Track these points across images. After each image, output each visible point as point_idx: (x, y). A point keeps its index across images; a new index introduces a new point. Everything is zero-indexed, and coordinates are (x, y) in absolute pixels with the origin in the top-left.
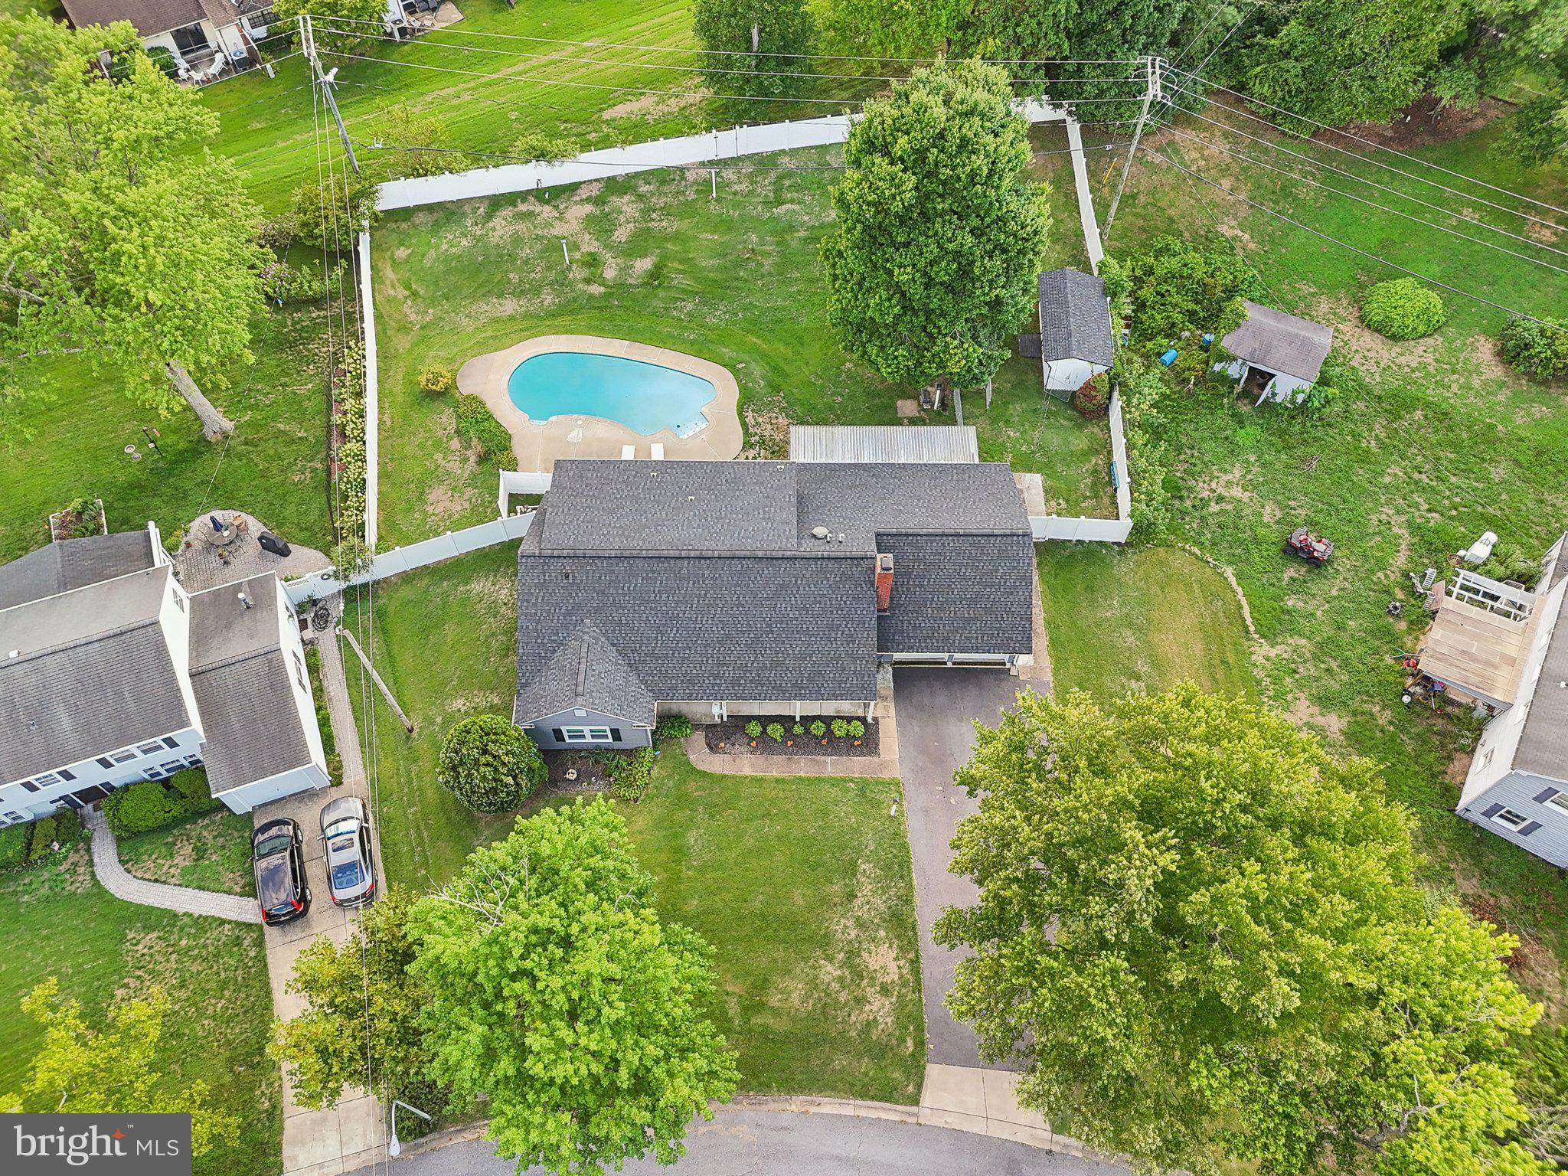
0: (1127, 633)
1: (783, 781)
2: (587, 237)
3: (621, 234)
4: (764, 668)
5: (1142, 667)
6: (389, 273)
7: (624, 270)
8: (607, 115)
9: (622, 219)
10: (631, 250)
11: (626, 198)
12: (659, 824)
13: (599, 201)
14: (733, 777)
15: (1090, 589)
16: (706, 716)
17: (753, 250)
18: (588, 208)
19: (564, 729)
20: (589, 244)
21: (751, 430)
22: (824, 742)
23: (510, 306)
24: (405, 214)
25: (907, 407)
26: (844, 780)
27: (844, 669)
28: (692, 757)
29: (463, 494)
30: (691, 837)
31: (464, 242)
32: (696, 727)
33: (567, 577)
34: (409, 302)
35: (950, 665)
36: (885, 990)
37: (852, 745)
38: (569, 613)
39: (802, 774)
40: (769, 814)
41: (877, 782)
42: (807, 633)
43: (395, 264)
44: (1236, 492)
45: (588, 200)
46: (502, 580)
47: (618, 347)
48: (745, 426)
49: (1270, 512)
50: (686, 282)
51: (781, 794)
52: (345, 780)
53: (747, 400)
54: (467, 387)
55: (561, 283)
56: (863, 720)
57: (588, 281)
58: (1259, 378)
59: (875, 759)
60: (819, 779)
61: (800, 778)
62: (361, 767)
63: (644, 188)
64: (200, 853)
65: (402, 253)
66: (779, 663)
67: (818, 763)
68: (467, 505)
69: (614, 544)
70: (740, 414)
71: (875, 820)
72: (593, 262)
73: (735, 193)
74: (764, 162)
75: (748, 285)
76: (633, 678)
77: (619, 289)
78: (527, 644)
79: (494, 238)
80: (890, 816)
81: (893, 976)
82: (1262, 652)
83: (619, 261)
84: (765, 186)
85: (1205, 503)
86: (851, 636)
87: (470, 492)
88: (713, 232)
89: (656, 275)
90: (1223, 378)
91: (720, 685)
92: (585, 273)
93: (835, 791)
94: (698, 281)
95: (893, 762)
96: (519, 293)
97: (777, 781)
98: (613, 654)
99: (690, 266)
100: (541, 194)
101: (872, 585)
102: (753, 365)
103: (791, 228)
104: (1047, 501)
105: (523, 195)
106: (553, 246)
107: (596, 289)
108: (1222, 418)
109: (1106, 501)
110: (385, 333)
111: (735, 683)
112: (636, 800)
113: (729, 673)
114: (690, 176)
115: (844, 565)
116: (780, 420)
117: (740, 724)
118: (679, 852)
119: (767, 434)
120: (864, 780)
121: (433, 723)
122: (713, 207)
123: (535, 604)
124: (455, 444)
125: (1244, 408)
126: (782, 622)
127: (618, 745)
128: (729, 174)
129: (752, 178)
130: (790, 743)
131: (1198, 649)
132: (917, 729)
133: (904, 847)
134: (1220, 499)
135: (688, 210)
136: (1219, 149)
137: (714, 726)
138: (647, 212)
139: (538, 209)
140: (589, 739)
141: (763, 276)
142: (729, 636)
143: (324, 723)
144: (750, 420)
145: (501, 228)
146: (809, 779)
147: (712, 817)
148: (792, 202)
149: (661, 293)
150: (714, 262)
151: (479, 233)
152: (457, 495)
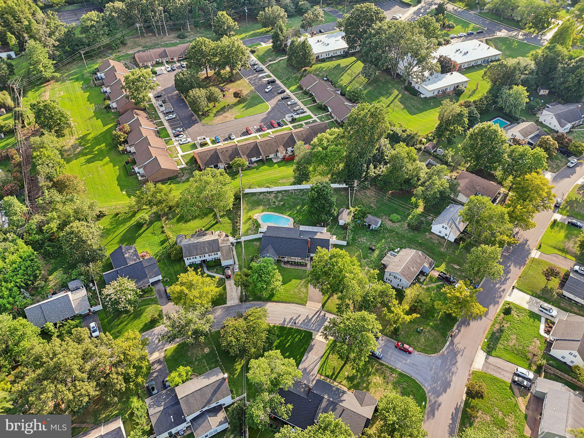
1: (293, 269)
3: (279, 199)
4: (292, 253)
6: (245, 202)
7: (279, 204)
8: (279, 182)
9: (279, 197)
10: (280, 201)
11: (280, 194)
13: (276, 194)
14: (287, 268)
16: (284, 260)
18: (274, 195)
20: (274, 200)
23: (261, 208)
24: (248, 194)
25: (318, 225)
26: (302, 269)
27: (303, 254)
28: (282, 265)
31: (256, 198)
32: (283, 262)
34: (248, 206)
38: (268, 244)
42: (298, 249)
43: (245, 200)
44: (364, 240)
46: (258, 242)
47: (277, 214)
49: (369, 244)
50: (288, 206)
52: (236, 264)
53: (295, 222)
54: (254, 218)
55: (270, 205)
56: (305, 263)
58: (370, 225)
62: (238, 263)
63: (283, 193)
64: (217, 270)
65: (247, 199)
66: (294, 252)
67: (298, 267)
68: (254, 232)
69: (274, 236)
70: (293, 224)
71: (305, 274)
72: (274, 202)
73: (297, 194)
74: (302, 190)
76: (275, 252)
77: (278, 206)
82: (363, 260)
83: (278, 202)
84: (301, 194)
85: (359, 242)
86: (304, 250)
88: (293, 199)
89: (283, 205)
90: (365, 225)
91: (286, 254)
92: (273, 204)
93: (300, 271)
95: (309, 268)
96: (263, 206)
98: (273, 249)
99: (289, 204)
100: (267, 192)
101: (307, 243)
102: (296, 218)
103: (304, 200)
104: (336, 239)
105: (265, 192)
106: (269, 200)
107: (274, 206)
108: (365, 231)
109: (345, 240)
113: (288, 253)
114: (290, 191)
115: (305, 241)
116: (299, 225)
117: (288, 262)
120: (304, 270)
121: (248, 258)
122: (293, 196)
123: (264, 242)
124: (253, 225)
125: (368, 230)
126: (295, 247)
128: (296, 191)
129: (299, 192)
130: (295, 265)
134: (362, 241)
135: (289, 196)
136: (373, 193)
137: (285, 262)
138: (283, 196)
139: (267, 194)
144: (295, 225)
145: (261, 197)
146: (297, 269)
149: (284, 207)
151: (258, 197)
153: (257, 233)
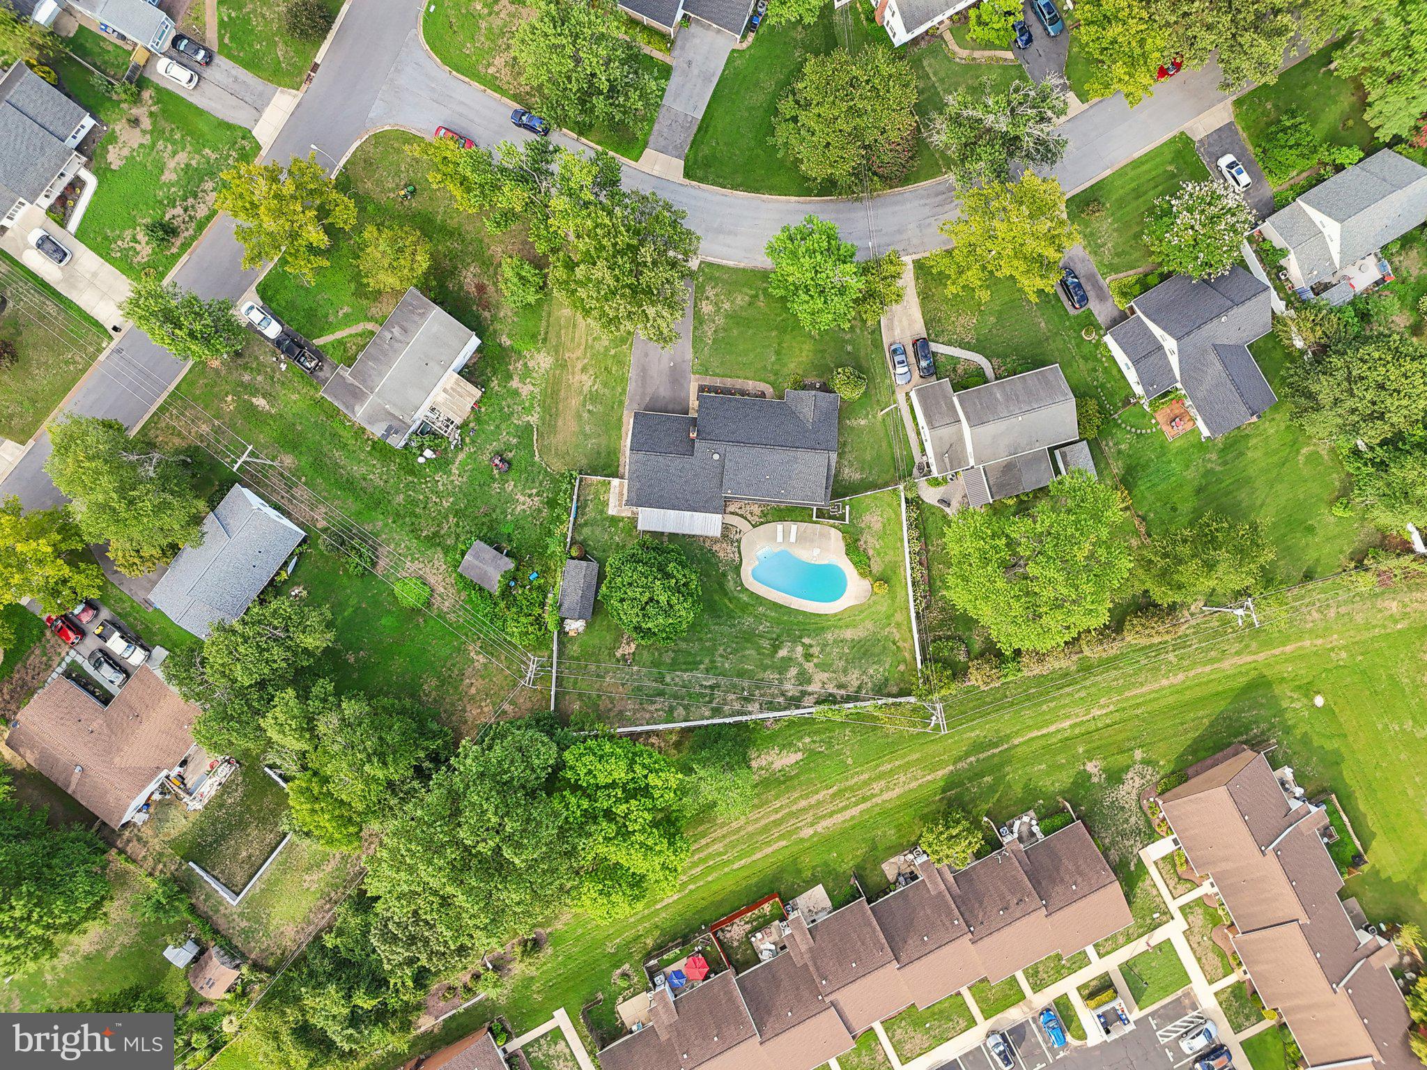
0: (588, 431)
1: (737, 378)
2: (810, 671)
3: (793, 672)
5: (586, 415)
6: (907, 655)
7: (792, 650)
8: (800, 756)
9: (793, 681)
10: (788, 661)
11: (790, 694)
12: (785, 365)
14: (756, 379)
15: (599, 453)
17: (728, 659)
18: (810, 689)
20: (809, 667)
21: (737, 550)
22: (719, 390)
23: (849, 634)
26: (713, 376)
28: (771, 390)
30: (773, 358)
34: (897, 639)
36: (707, 298)
37: (708, 389)
39: (729, 379)
40: (743, 365)
41: (701, 374)
42: (725, 417)
43: (905, 661)
44: (522, 499)
45: (810, 694)
48: (740, 553)
50: (761, 642)
51: (738, 372)
52: (904, 394)
53: (737, 568)
54: (866, 584)
55: (823, 645)
57: (811, 646)
59: (700, 383)
60: (723, 377)
61: (731, 378)
63: (781, 700)
65: (902, 667)
67: (723, 383)
69: (799, 455)
70: (741, 559)
71: (703, 359)
72: (808, 657)
75: (732, 639)
76: (793, 407)
77: (796, 640)
79: (856, 673)
80: (698, 360)
81: (704, 303)
82: (534, 419)
83: (795, 656)
85: (538, 494)
87: (863, 525)
88: (747, 670)
89: (776, 648)
92: (812, 650)
93: (717, 372)
94: (756, 642)
95: (693, 381)
96: (844, 641)
97: (739, 377)
98: (801, 416)
99: (759, 649)
102: (733, 589)
103: (707, 671)
104: (609, 499)
105: (843, 701)
106: (827, 667)
107: (806, 641)
110: (907, 622)
114: (757, 706)
118: (778, 353)
120: (706, 375)
121: (872, 416)
122: (746, 684)
124: (871, 552)
130: (733, 391)
131: (560, 423)
132: (682, 396)
133: (694, 347)
134: (530, 496)
135: (759, 684)
139: (835, 691)
141: (724, 644)
143: (915, 418)
144: (737, 555)
146: (727, 377)
147: (765, 366)
148: (706, 687)
149: (774, 636)
150: (747, 652)
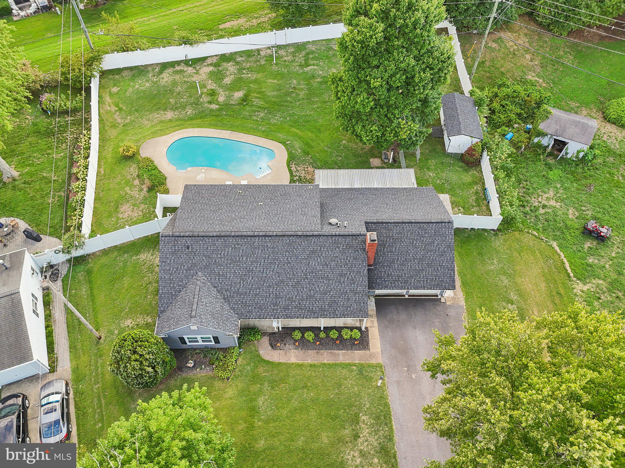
0: (504, 278)
1: (315, 365)
2: (210, 82)
3: (227, 80)
4: (303, 300)
5: (513, 296)
6: (108, 99)
7: (229, 97)
8: (221, 27)
9: (228, 73)
10: (232, 88)
11: (230, 64)
12: (241, 393)
13: (216, 65)
14: (285, 364)
15: (480, 254)
16: (269, 327)
17: (294, 88)
18: (211, 68)
19: (185, 337)
20: (211, 85)
21: (294, 174)
22: (338, 342)
23: (170, 115)
24: (118, 71)
25: (376, 162)
26: (350, 365)
27: (349, 299)
28: (261, 352)
29: (139, 207)
30: (260, 401)
31: (147, 84)
32: (264, 334)
33: (188, 248)
34: (118, 113)
35: (407, 297)
37: (354, 344)
38: (189, 269)
39: (326, 362)
40: (306, 386)
41: (369, 366)
42: (327, 278)
43: (111, 95)
44: (552, 203)
45: (211, 65)
46: (157, 253)
47: (226, 134)
48: (291, 172)
49: (572, 213)
50: (261, 103)
51: (313, 374)
52: (59, 369)
53: (292, 159)
54: (144, 153)
55: (197, 103)
56: (359, 329)
57: (210, 103)
58: (560, 145)
59: (367, 352)
60: (335, 364)
61: (324, 364)
62: (68, 361)
63: (239, 59)
65: (115, 90)
66: (311, 296)
67: (334, 355)
68: (140, 213)
69: (216, 229)
70: (288, 166)
71: (369, 388)
72: (213, 93)
73: (285, 61)
74: (299, 47)
75: (292, 104)
76: (226, 307)
77: (226, 106)
78: (164, 287)
79: (163, 82)
80: (377, 387)
82: (579, 287)
83: (226, 93)
84: (300, 57)
85: (536, 209)
86: (353, 280)
87: (142, 206)
88: (274, 79)
89: (245, 100)
90: (539, 146)
91: (277, 310)
92: (209, 99)
93: (344, 371)
94: (267, 102)
95: (378, 353)
96: (174, 108)
97: (311, 366)
98: (214, 292)
99: (262, 95)
100: (187, 62)
101: (364, 250)
102: (295, 142)
103: (313, 77)
104: (453, 208)
105: (179, 63)
106: (193, 86)
107: (214, 106)
108: (540, 166)
109: (484, 208)
110: (104, 127)
111: (286, 308)
112: (228, 379)
113: (282, 303)
114: (263, 53)
115: (348, 240)
116: (309, 169)
117: (289, 332)
118: (253, 411)
119: (302, 175)
120: (361, 365)
121: (113, 334)
122: (275, 68)
123: (169, 264)
124: (137, 182)
125: (551, 161)
126: (313, 272)
127: (218, 346)
128: (282, 52)
129: (293, 54)
130: (318, 343)
131: (543, 285)
132: (390, 334)
134: (544, 207)
135: (261, 69)
136: (523, 41)
137: (274, 333)
138: (240, 70)
139: (186, 69)
140: (201, 343)
141: (299, 100)
142: (282, 281)
143: (49, 335)
144: (293, 169)
145: (166, 77)
146: (329, 364)
147: (273, 388)
148: (314, 65)
149: (248, 108)
150: (275, 93)
151: (155, 80)
152: (135, 208)
153: (150, 216)
